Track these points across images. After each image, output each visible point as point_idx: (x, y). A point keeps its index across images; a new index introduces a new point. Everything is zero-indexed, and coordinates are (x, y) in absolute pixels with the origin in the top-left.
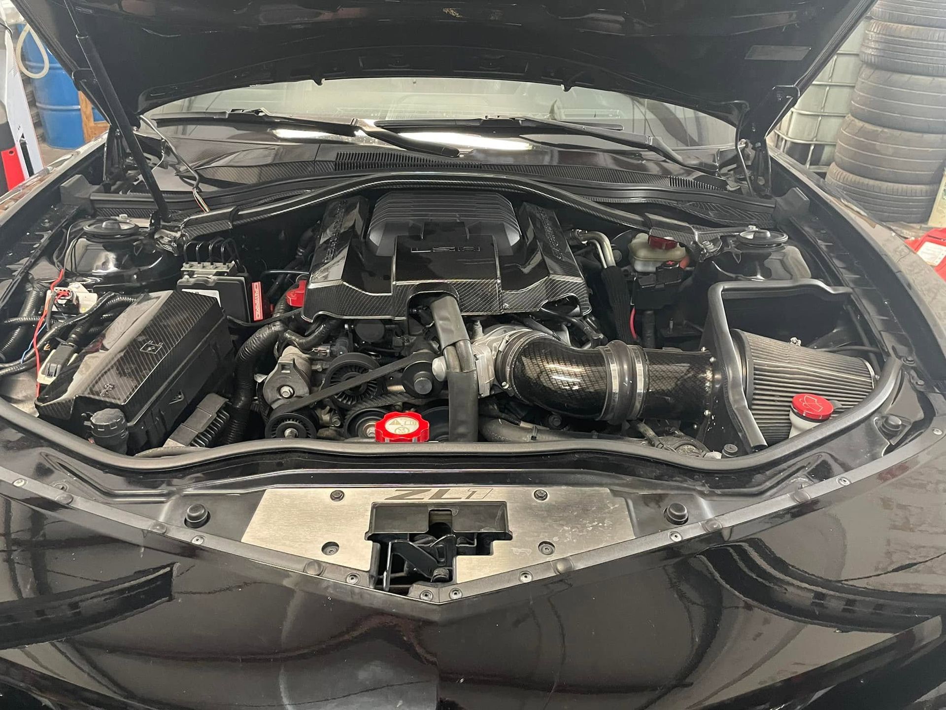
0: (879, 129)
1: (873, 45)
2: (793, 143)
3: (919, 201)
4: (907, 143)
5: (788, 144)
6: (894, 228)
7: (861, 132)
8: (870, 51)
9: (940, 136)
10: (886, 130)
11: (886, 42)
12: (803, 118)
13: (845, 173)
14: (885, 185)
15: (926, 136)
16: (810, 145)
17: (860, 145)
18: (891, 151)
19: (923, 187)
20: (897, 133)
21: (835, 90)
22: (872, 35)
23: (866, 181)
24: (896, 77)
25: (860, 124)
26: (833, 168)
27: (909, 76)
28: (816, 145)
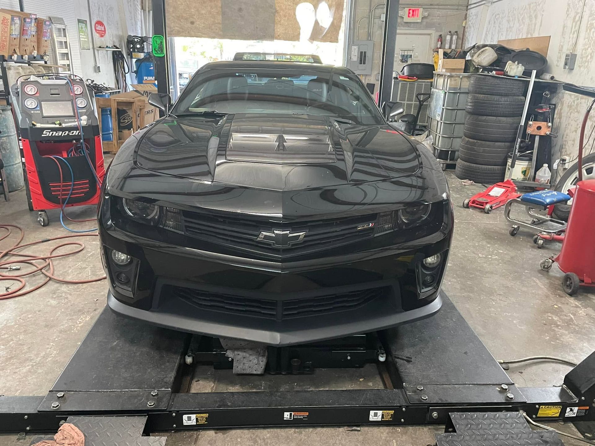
0: (476, 141)
1: (469, 104)
2: (441, 150)
3: (497, 173)
4: (489, 146)
5: (439, 151)
6: (486, 185)
7: (468, 142)
8: (468, 107)
9: (504, 143)
10: (479, 141)
11: (475, 102)
12: (445, 139)
13: (463, 162)
14: (481, 166)
15: (496, 143)
16: (449, 151)
17: (467, 149)
18: (481, 151)
19: (499, 167)
20: (484, 142)
21: (457, 126)
22: (469, 100)
23: (473, 165)
24: (480, 117)
25: (467, 139)
26: (459, 160)
27: (485, 117)
28: (451, 151)
